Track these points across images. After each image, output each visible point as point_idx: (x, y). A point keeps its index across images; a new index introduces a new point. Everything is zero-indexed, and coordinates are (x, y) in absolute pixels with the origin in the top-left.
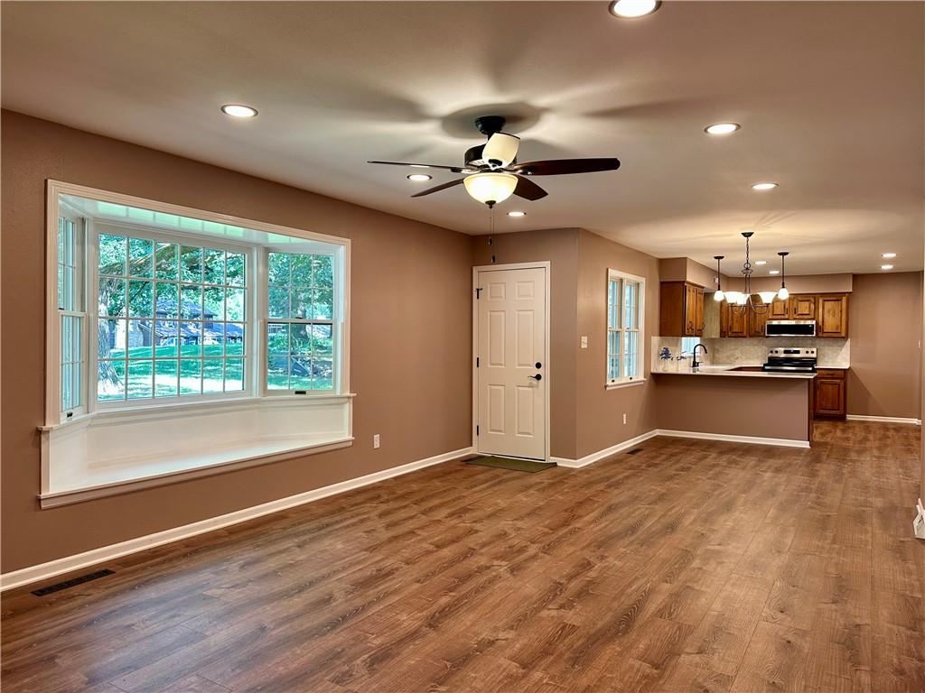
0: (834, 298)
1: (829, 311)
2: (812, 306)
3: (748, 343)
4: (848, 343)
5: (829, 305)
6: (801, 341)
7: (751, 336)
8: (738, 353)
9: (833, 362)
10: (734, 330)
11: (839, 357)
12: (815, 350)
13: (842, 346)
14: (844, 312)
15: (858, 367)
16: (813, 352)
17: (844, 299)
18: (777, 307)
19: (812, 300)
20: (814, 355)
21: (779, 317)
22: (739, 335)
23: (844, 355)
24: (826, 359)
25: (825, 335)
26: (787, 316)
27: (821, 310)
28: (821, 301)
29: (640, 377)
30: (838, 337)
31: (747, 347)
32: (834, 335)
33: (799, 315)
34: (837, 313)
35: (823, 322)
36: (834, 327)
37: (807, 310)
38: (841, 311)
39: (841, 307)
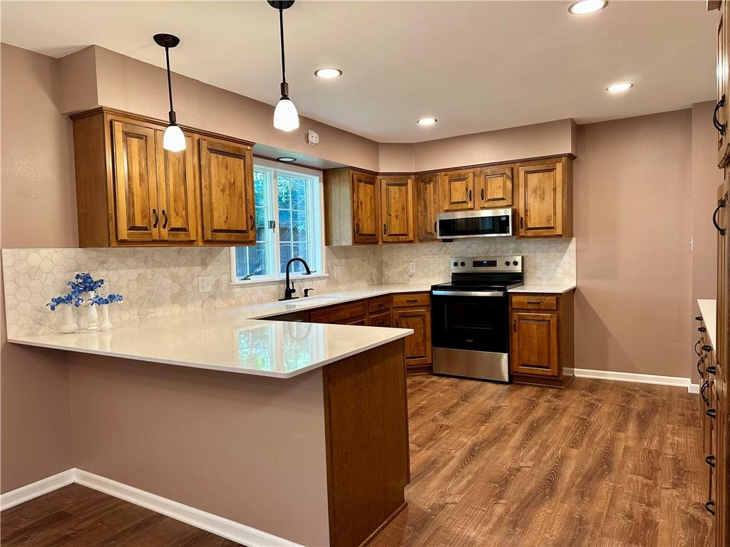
0: (544, 167)
1: (535, 191)
2: (509, 184)
4: (573, 246)
5: (534, 179)
6: (495, 245)
7: (421, 241)
10: (392, 232)
11: (560, 270)
12: (519, 259)
13: (563, 251)
14: (559, 190)
15: (588, 286)
16: (516, 263)
17: (559, 167)
18: (456, 190)
19: (509, 173)
20: (518, 269)
21: (460, 206)
22: (402, 239)
23: (567, 267)
24: (539, 274)
25: (530, 233)
26: (470, 205)
27: (522, 190)
28: (522, 174)
30: (549, 236)
32: (545, 233)
33: (489, 200)
34: (547, 193)
35: (526, 211)
36: (544, 219)
37: (501, 190)
38: (555, 189)
39: (555, 181)
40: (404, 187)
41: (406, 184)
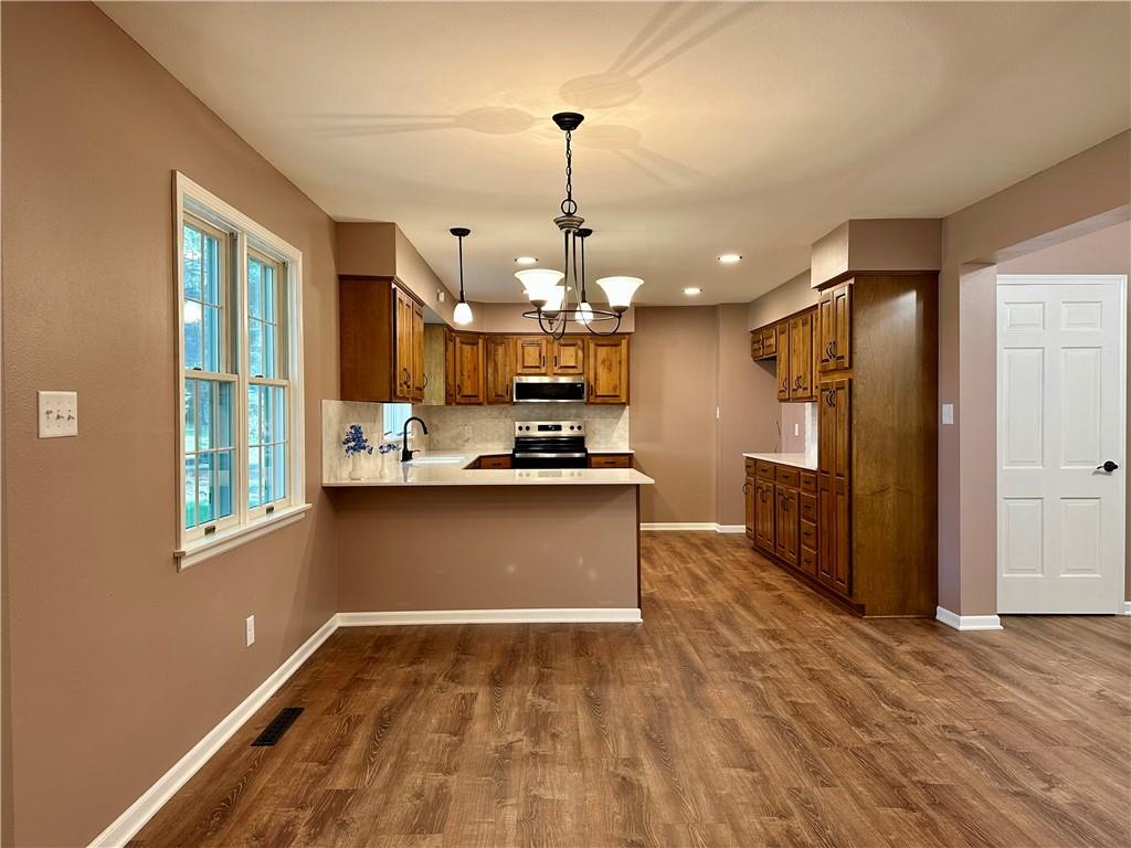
0: (611, 342)
1: (603, 362)
2: (580, 353)
3: (485, 414)
4: (628, 413)
5: (603, 352)
6: (561, 411)
7: (490, 403)
8: (468, 432)
9: (607, 442)
10: (465, 393)
11: (615, 435)
12: (582, 424)
13: (619, 417)
14: (624, 363)
16: (579, 428)
17: (624, 343)
18: (529, 355)
19: (580, 343)
20: (581, 433)
21: (533, 371)
22: (471, 401)
23: (621, 431)
24: (598, 438)
25: (599, 400)
26: (543, 370)
27: (592, 360)
28: (592, 346)
29: (295, 504)
30: (614, 403)
31: (483, 421)
32: (611, 400)
33: (562, 367)
34: (614, 365)
35: (596, 380)
36: (611, 388)
37: (573, 359)
38: (620, 362)
39: (620, 354)
40: (475, 347)
41: (477, 344)
